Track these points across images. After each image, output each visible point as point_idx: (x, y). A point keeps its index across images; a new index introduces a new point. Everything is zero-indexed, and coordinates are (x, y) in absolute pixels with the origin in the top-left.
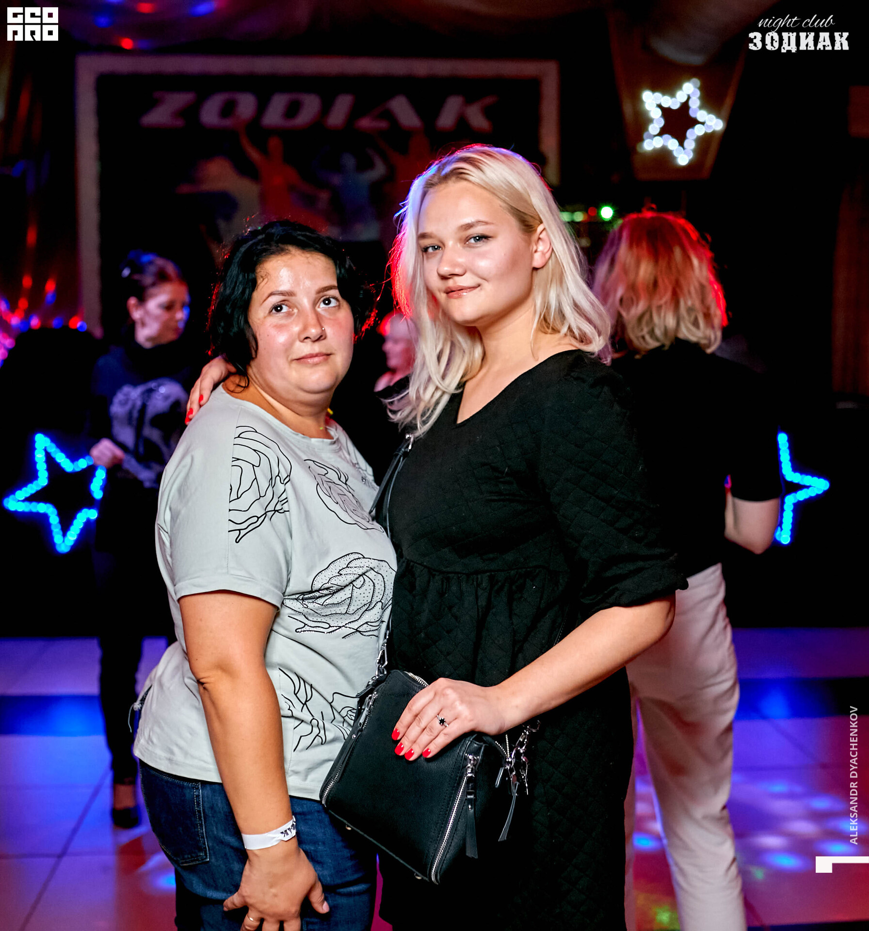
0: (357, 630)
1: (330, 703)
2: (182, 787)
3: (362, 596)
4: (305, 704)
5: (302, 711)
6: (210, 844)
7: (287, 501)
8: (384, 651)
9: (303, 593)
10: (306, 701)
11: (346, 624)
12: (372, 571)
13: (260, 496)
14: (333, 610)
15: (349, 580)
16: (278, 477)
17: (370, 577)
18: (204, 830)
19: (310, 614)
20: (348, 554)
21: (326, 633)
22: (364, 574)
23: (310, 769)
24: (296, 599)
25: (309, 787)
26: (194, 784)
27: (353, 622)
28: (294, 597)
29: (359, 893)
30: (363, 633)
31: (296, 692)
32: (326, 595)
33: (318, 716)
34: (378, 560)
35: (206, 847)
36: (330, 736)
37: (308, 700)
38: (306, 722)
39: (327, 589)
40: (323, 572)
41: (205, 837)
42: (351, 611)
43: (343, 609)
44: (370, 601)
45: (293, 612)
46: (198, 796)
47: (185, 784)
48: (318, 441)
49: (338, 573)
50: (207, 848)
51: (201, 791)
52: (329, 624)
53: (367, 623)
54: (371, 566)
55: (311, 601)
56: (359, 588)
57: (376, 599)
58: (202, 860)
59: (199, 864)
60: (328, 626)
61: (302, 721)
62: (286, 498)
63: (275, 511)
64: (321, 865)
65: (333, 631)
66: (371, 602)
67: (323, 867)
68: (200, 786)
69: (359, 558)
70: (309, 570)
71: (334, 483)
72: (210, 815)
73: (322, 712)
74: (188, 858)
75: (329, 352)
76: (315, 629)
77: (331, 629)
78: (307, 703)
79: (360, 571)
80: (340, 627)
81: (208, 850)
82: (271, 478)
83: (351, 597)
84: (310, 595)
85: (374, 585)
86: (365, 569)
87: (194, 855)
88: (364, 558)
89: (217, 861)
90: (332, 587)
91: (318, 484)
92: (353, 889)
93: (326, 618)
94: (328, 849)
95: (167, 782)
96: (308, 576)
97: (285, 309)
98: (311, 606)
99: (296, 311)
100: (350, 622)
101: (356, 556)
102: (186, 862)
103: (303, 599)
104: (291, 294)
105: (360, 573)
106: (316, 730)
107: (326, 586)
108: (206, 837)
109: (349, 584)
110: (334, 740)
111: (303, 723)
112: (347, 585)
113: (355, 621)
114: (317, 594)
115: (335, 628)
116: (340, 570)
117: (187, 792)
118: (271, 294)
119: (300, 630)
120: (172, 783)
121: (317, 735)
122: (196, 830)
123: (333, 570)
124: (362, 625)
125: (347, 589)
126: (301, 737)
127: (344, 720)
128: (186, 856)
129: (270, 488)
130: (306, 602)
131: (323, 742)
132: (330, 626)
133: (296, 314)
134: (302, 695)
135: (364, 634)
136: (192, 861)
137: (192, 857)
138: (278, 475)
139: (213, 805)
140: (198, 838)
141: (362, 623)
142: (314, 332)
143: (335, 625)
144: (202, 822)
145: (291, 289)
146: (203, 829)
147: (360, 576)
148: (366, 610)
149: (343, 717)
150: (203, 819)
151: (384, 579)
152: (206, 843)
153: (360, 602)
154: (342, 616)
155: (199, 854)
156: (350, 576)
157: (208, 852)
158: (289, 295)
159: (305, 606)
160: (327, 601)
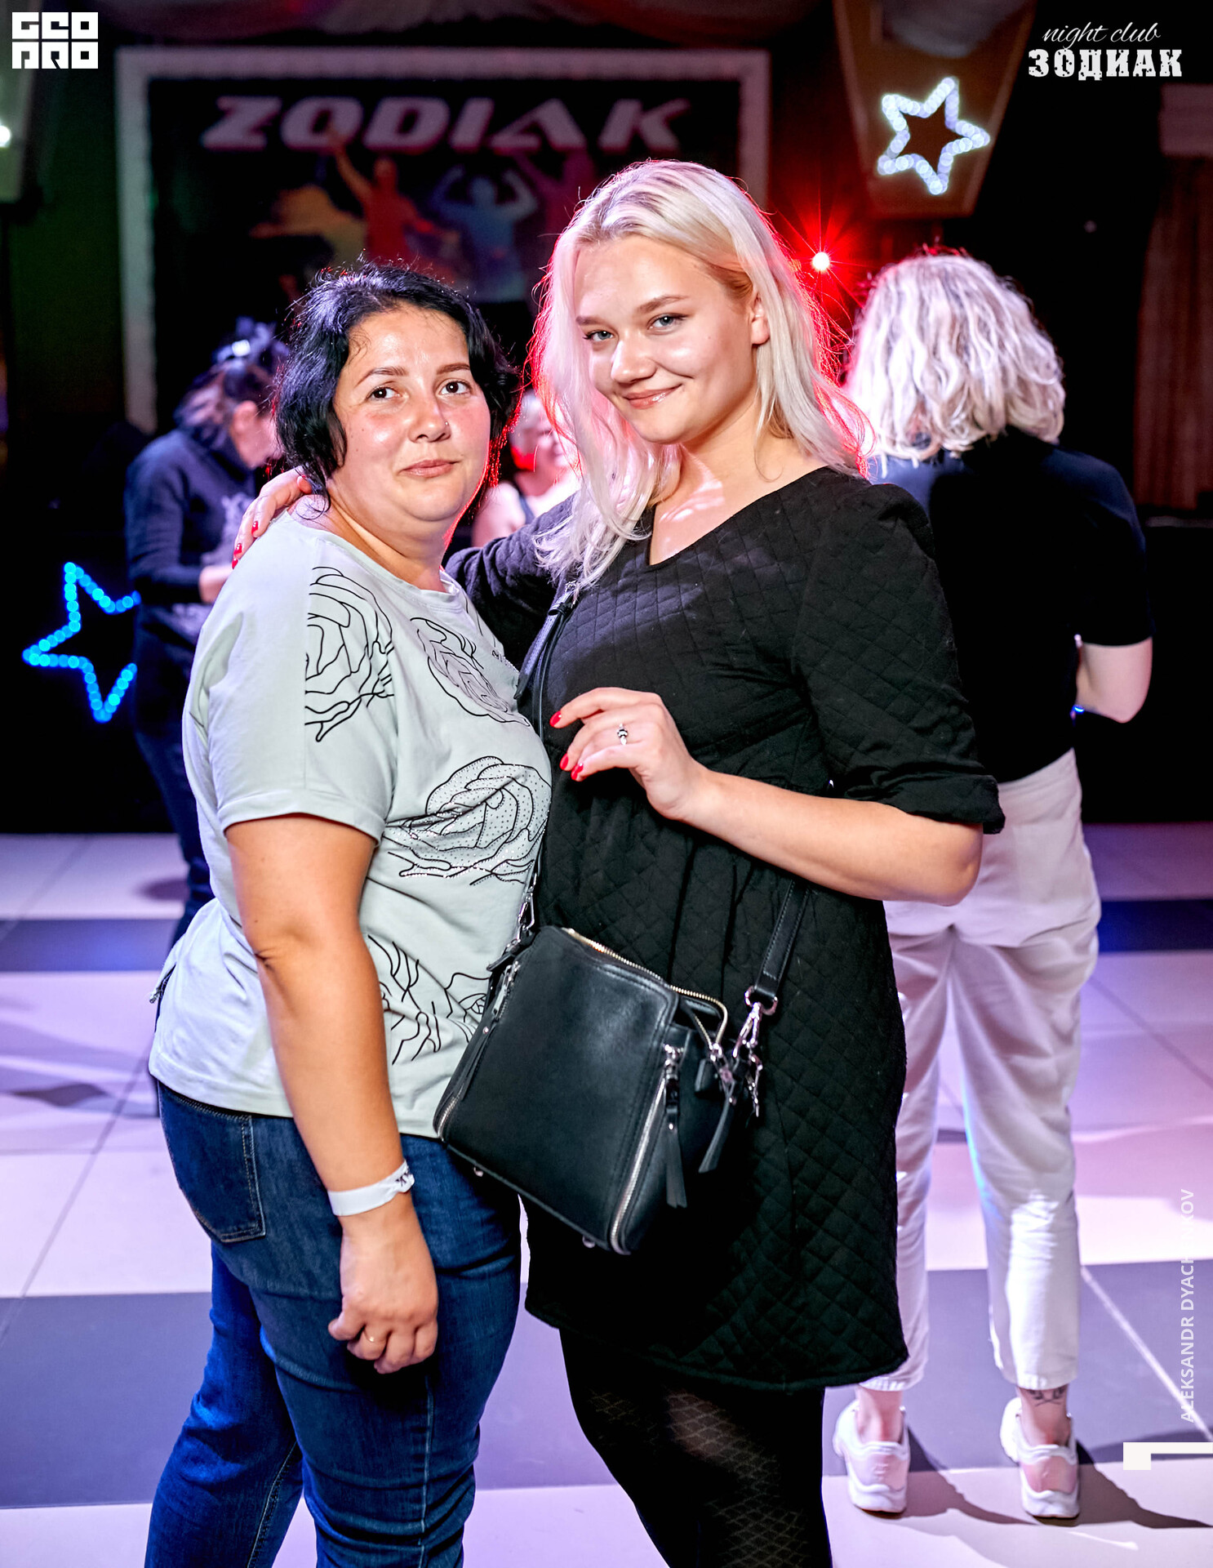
0: (492, 873)
1: (445, 990)
2: (224, 1124)
3: (499, 819)
4: (408, 989)
5: (402, 1000)
6: (267, 1211)
7: (391, 680)
8: (529, 903)
9: (413, 819)
10: (409, 986)
11: (475, 864)
12: (514, 783)
13: (351, 672)
14: (455, 842)
15: (482, 798)
16: (376, 644)
17: (511, 792)
18: (257, 1189)
19: (421, 848)
20: (480, 759)
21: (445, 876)
22: (503, 787)
23: (419, 1091)
24: (400, 827)
25: (417, 1118)
26: (241, 1118)
27: (485, 860)
28: (398, 823)
29: (497, 1273)
30: (501, 877)
31: (393, 973)
32: (446, 819)
33: (427, 1009)
34: (525, 767)
35: (260, 1215)
36: (446, 1038)
37: (411, 984)
38: (409, 1018)
39: (448, 811)
40: (442, 787)
41: (259, 1199)
42: (483, 842)
43: (470, 840)
44: (511, 827)
45: (394, 846)
46: (248, 1137)
47: (228, 1119)
48: (431, 595)
49: (465, 787)
50: (262, 1216)
51: (252, 1129)
52: (449, 864)
53: (506, 861)
54: (513, 776)
55: (422, 828)
56: (496, 808)
57: (519, 825)
58: (256, 1233)
59: (251, 1240)
60: (448, 866)
61: (404, 1017)
62: (390, 675)
63: (374, 694)
64: (437, 1236)
65: (457, 874)
66: (512, 830)
67: (439, 1239)
68: (250, 1121)
69: (496, 765)
70: (421, 786)
71: (455, 655)
72: (267, 1166)
73: (433, 1003)
74: (234, 1231)
75: (452, 459)
76: (429, 871)
77: (453, 871)
78: (411, 989)
79: (498, 784)
80: (466, 868)
81: (263, 1219)
82: (367, 645)
83: (483, 822)
84: (421, 821)
85: (517, 804)
86: (506, 780)
87: (242, 1227)
88: (503, 764)
89: (277, 1236)
90: (457, 808)
91: (429, 658)
92: (486, 1268)
93: (446, 854)
94: (447, 1212)
95: (200, 1115)
96: (419, 794)
97: (390, 393)
98: (422, 836)
99: (406, 396)
100: (482, 861)
101: (492, 762)
102: (230, 1237)
103: (410, 827)
104: (400, 372)
105: (498, 787)
106: (424, 1031)
107: (447, 807)
108: (262, 1200)
109: (482, 803)
110: (453, 1044)
111: (404, 1019)
112: (478, 805)
113: (488, 859)
114: (433, 819)
115: (459, 870)
116: (468, 784)
117: (231, 1130)
118: (370, 373)
119: (405, 873)
120: (209, 1118)
121: (427, 1038)
122: (246, 1188)
123: (458, 784)
124: (499, 865)
125: (478, 809)
126: (403, 1041)
127: (466, 1013)
128: (230, 1228)
129: (366, 658)
130: (415, 830)
131: (437, 1048)
132: (451, 867)
133: (405, 402)
134: (402, 977)
135: (503, 878)
136: (240, 1235)
137: (239, 1229)
138: (376, 641)
139: (271, 1149)
140: (249, 1201)
141: (499, 862)
142: (431, 427)
143: (458, 865)
144: (254, 1177)
145: (401, 365)
146: (255, 1188)
147: (497, 790)
148: (505, 842)
149: (465, 1010)
150: (255, 1171)
151: (531, 795)
152: (261, 1209)
153: (497, 829)
154: (469, 851)
155: (249, 1225)
156: (483, 791)
157: (264, 1223)
158: (398, 374)
159: (413, 836)
160: (448, 828)
